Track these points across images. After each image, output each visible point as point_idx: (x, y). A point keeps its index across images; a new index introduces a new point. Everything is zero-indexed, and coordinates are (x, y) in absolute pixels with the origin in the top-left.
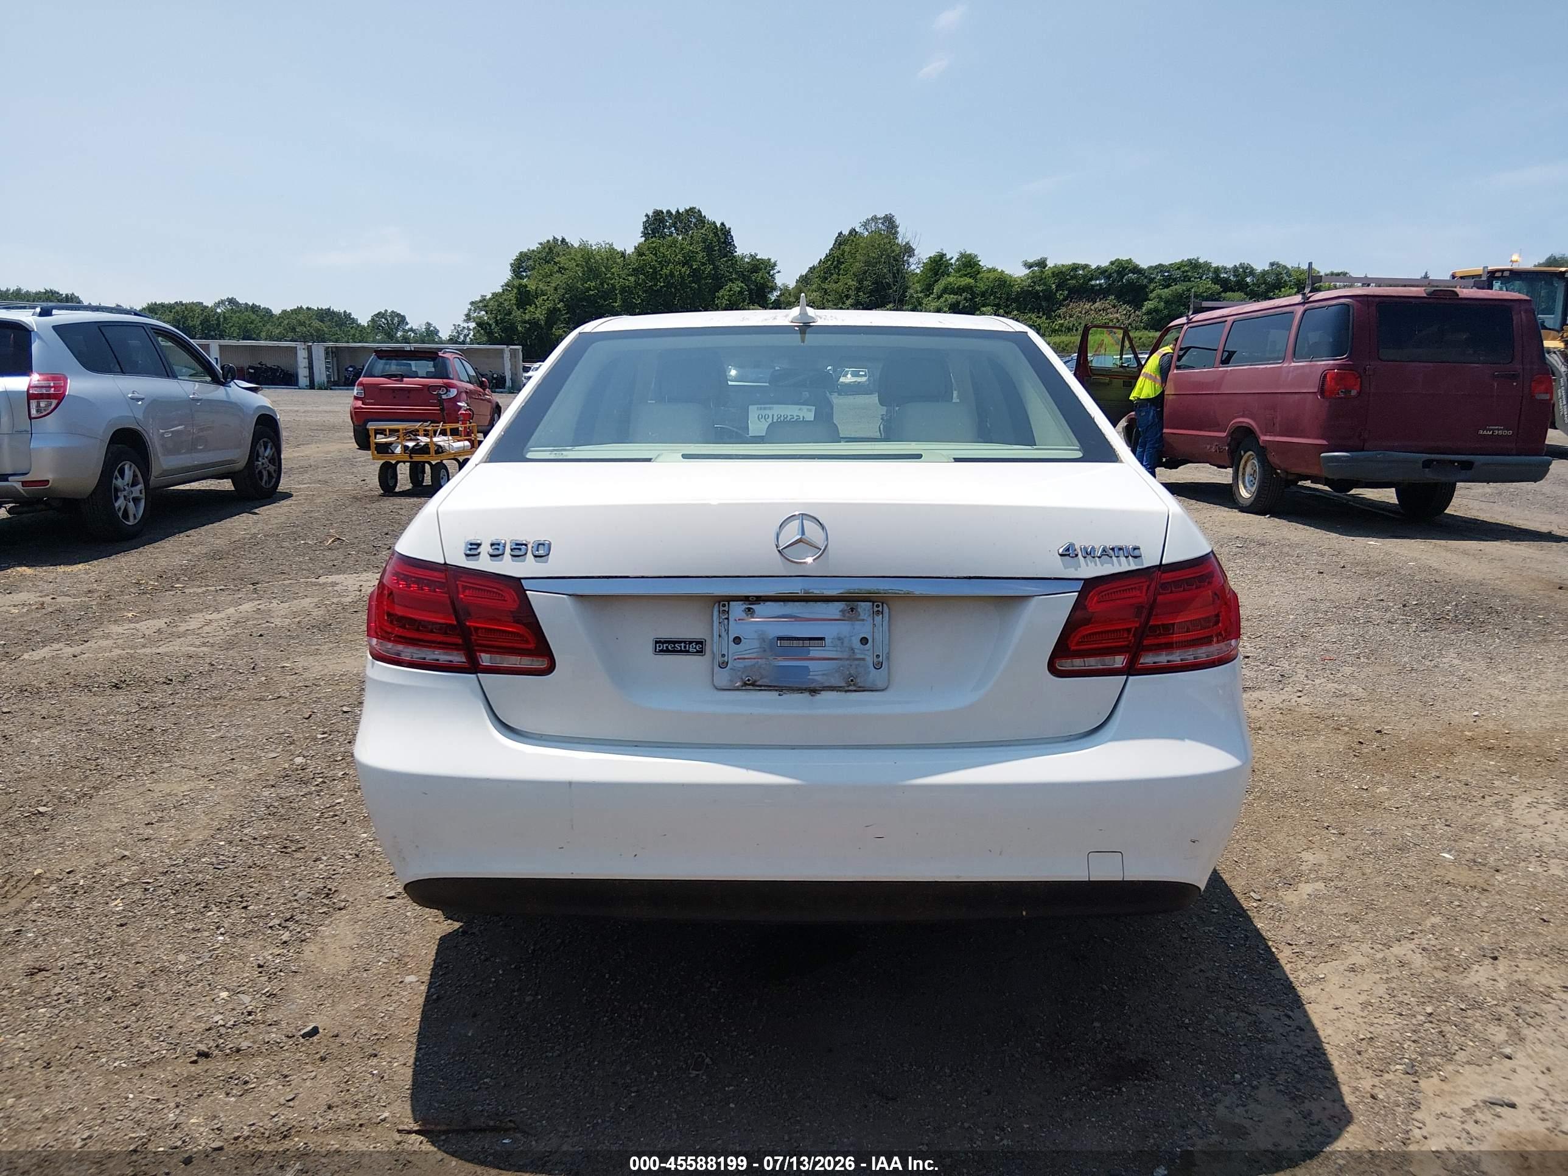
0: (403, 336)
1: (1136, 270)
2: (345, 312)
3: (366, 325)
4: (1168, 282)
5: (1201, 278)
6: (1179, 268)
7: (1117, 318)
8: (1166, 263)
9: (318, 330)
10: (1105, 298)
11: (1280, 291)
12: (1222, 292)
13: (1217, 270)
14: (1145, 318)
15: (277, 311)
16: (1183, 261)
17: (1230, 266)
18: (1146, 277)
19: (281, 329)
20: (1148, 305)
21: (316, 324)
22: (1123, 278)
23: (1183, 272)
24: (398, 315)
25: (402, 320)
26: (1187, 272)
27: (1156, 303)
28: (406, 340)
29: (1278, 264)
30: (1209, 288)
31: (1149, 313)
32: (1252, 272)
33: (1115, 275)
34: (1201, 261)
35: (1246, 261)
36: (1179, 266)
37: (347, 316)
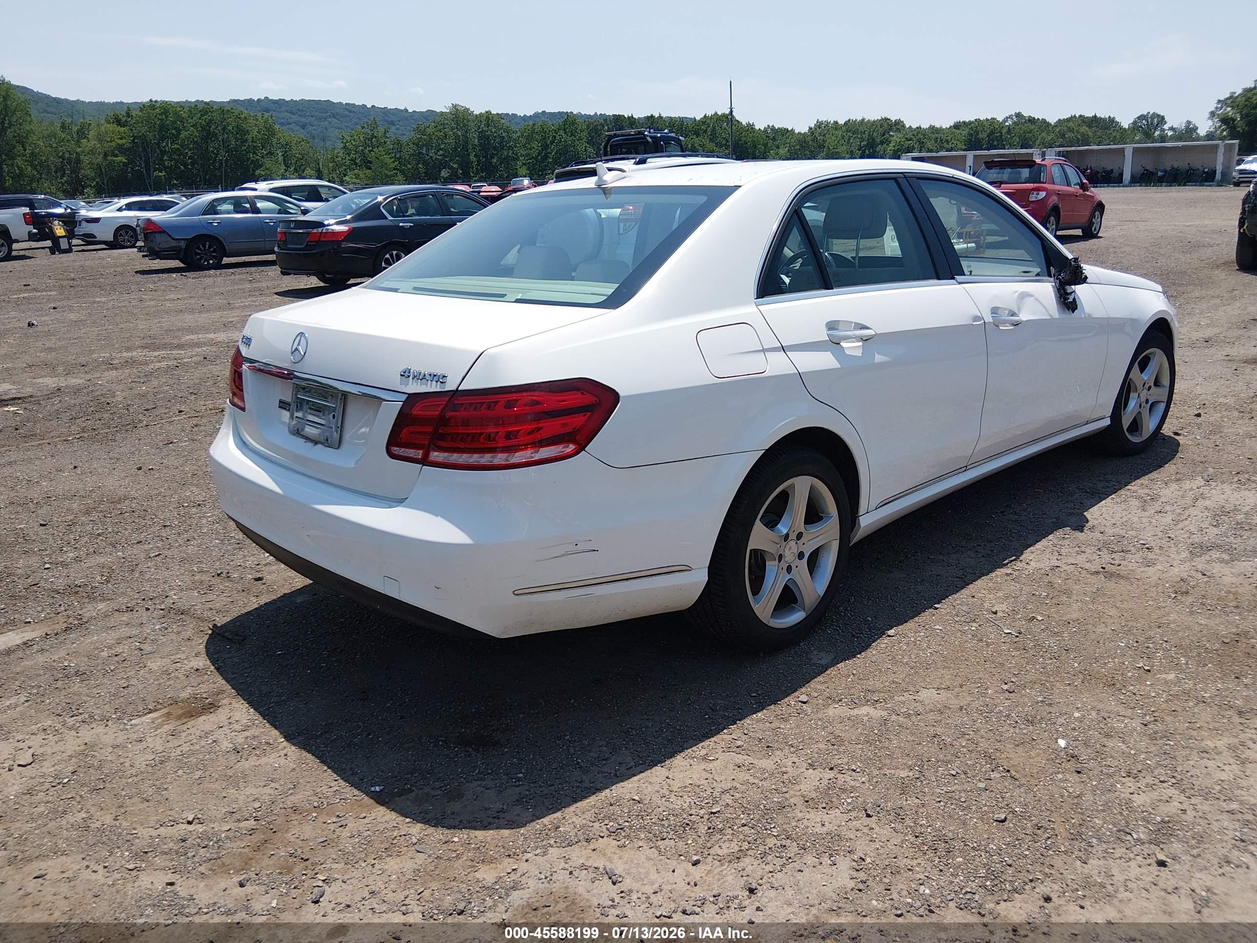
0: (1159, 135)
2: (1109, 117)
3: (1127, 127)
9: (1083, 135)
15: (1052, 120)
19: (1052, 136)
21: (1084, 129)
24: (1158, 116)
25: (1162, 120)
28: (1163, 138)
37: (1112, 120)
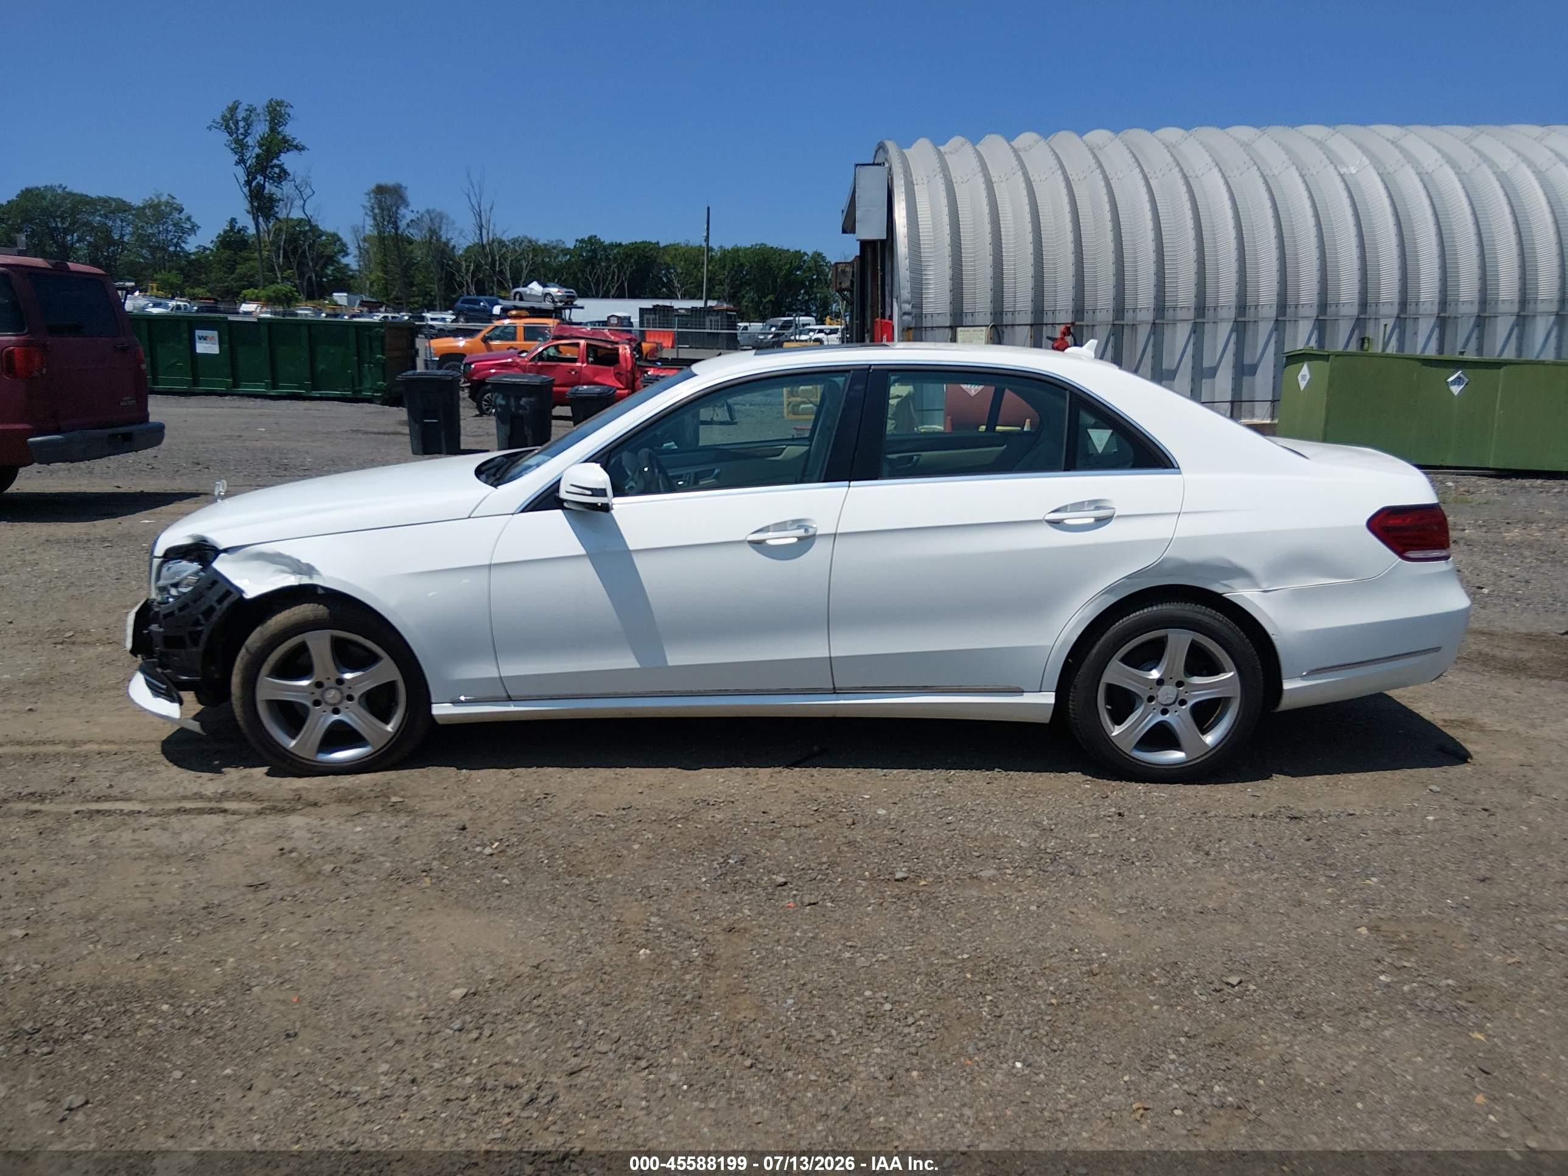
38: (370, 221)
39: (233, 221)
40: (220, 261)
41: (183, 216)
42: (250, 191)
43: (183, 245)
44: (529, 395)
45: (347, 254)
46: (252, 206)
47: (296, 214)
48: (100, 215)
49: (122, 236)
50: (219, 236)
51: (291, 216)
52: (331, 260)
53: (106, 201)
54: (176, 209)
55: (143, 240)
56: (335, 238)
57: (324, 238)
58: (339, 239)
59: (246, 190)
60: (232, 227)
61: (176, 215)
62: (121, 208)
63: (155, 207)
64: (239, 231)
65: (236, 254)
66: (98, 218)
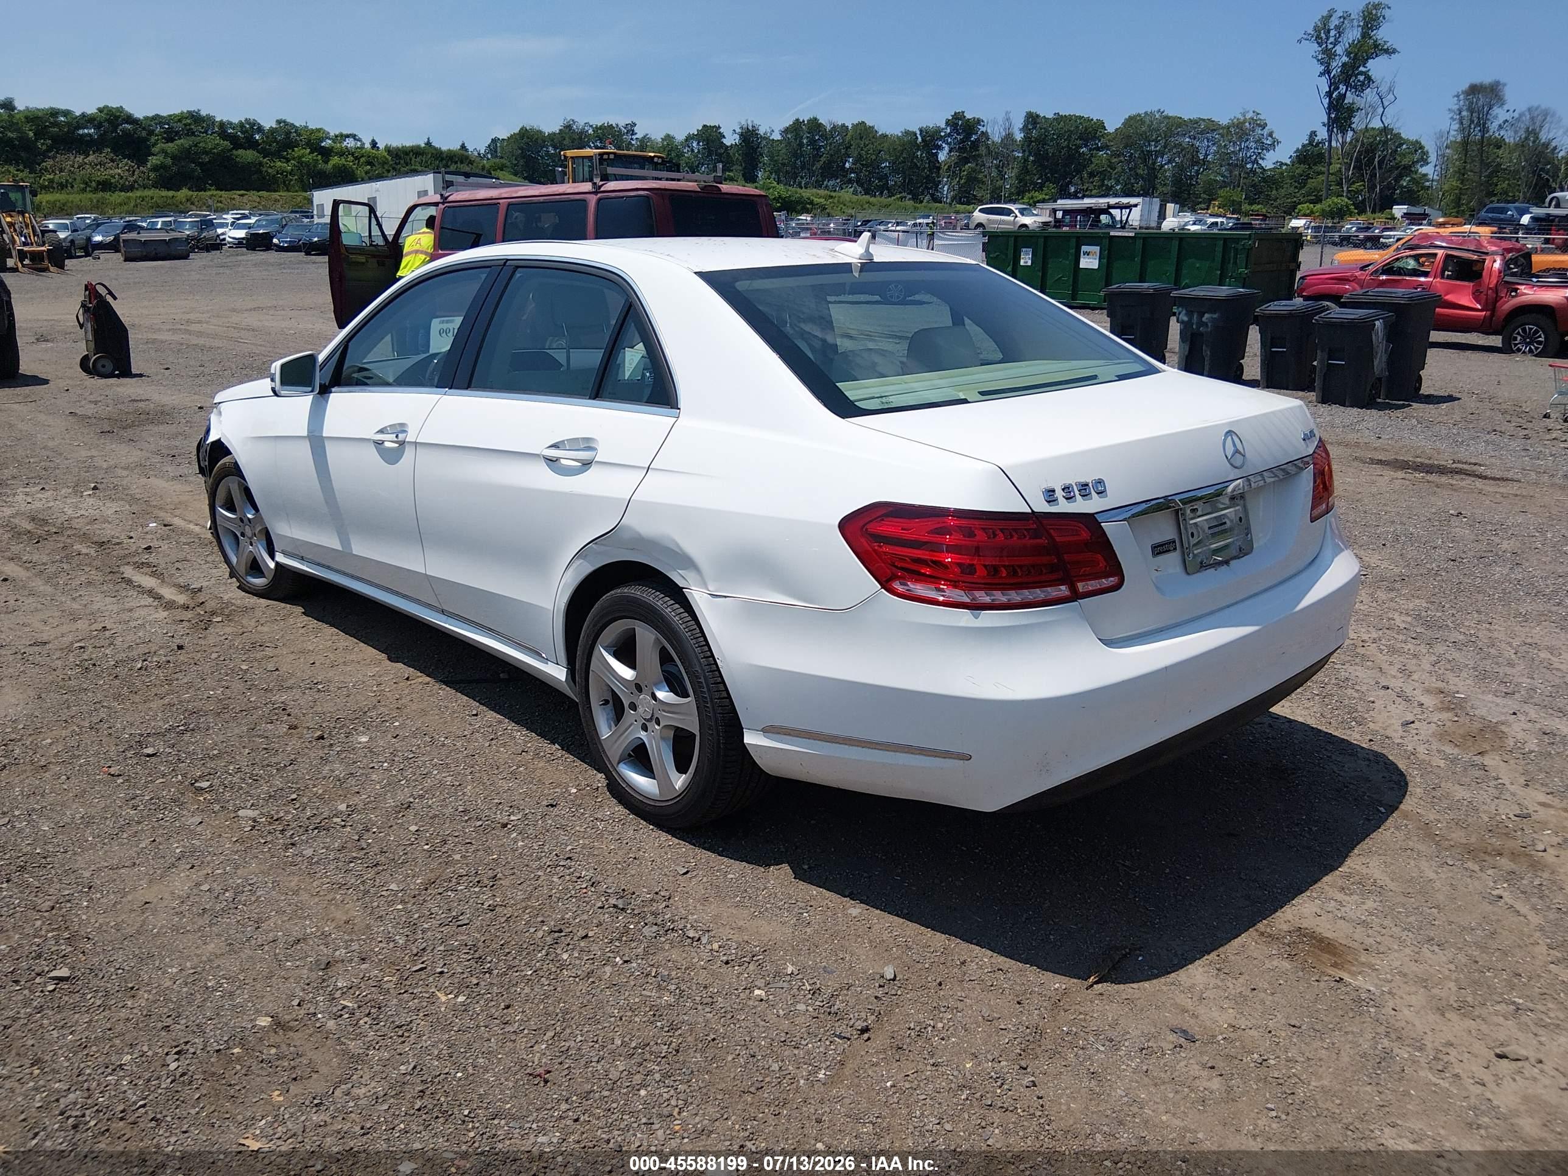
1: (130, 119)
4: (170, 136)
5: (206, 132)
6: (180, 121)
7: (119, 174)
8: (164, 114)
10: (99, 150)
11: (293, 151)
12: (233, 149)
13: (222, 125)
14: (152, 175)
16: (182, 113)
17: (235, 121)
18: (144, 129)
20: (153, 161)
22: (117, 128)
23: (185, 125)
26: (190, 125)
27: (161, 158)
29: (284, 122)
30: (218, 145)
31: (155, 169)
32: (260, 129)
33: (106, 124)
34: (203, 113)
35: (252, 117)
36: (180, 118)
38: (1456, 126)
39: (1313, 134)
40: (1292, 177)
41: (1266, 132)
42: (1330, 103)
43: (1260, 162)
44: (1211, 311)
45: (1426, 163)
46: (1329, 118)
47: (1376, 124)
48: (1190, 137)
49: (1206, 155)
50: (1297, 150)
51: (1371, 126)
52: (1408, 170)
53: (1196, 122)
54: (1259, 125)
55: (1224, 157)
56: (1417, 146)
57: (1404, 146)
58: (1422, 148)
59: (1326, 101)
60: (1311, 143)
61: (1259, 131)
62: (1211, 127)
63: (1239, 125)
64: (1318, 144)
65: (1310, 168)
66: (1187, 140)
